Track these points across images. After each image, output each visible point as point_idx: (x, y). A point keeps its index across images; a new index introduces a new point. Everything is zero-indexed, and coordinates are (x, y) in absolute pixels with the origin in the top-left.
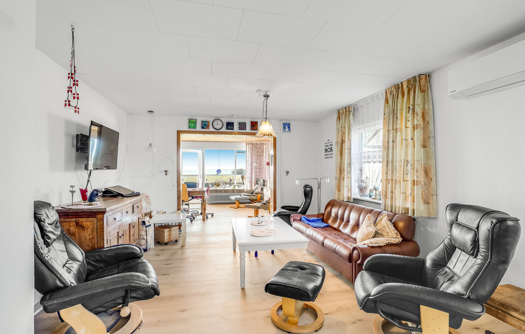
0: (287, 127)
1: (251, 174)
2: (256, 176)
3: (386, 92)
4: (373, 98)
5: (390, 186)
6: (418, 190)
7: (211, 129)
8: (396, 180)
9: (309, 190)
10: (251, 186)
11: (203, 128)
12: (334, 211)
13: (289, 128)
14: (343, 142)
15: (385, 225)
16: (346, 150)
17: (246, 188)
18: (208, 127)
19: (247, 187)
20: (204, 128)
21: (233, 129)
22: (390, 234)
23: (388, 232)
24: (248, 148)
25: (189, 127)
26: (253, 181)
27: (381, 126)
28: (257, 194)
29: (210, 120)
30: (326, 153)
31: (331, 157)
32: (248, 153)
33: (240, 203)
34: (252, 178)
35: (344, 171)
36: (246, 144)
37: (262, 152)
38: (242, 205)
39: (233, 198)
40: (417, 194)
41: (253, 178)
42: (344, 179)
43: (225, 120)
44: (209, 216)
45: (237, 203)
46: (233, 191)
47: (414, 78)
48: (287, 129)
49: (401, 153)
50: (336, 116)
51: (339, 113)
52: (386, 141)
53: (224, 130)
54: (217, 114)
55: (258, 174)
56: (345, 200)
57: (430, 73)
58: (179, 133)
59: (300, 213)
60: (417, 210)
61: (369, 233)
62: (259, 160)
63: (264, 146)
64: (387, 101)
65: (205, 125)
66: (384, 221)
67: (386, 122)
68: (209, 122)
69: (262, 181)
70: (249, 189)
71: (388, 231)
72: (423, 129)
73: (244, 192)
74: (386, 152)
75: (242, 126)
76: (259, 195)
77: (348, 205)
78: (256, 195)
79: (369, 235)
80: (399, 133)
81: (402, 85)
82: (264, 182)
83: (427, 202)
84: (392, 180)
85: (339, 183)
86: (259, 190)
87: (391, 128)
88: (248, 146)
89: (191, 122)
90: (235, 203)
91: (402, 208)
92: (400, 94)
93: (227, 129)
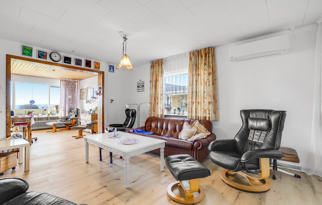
0: (112, 69)
1: (65, 104)
2: (69, 106)
3: (190, 53)
4: (185, 54)
5: (194, 105)
6: (211, 107)
7: (48, 60)
8: (198, 102)
9: (134, 112)
10: (65, 114)
11: (39, 57)
12: (153, 125)
13: (113, 69)
14: (156, 81)
15: (198, 127)
16: (160, 86)
17: (60, 116)
18: (45, 57)
19: (61, 114)
20: (42, 58)
21: (70, 63)
22: (202, 131)
23: (200, 130)
24: (62, 84)
25: (23, 54)
26: (67, 110)
27: (187, 72)
28: (72, 119)
29: (48, 52)
30: (138, 88)
31: (142, 91)
32: (62, 88)
33: (57, 128)
34: (66, 108)
35: (158, 98)
36: (61, 81)
37: (75, 87)
38: (58, 130)
39: (51, 123)
40: (211, 108)
41: (67, 108)
42: (158, 104)
43: (63, 55)
44: (34, 140)
45: (54, 128)
46: (47, 118)
47: (209, 48)
48: (112, 70)
49: (201, 87)
50: (149, 65)
51: (153, 63)
52: (191, 80)
53: (61, 62)
54: (56, 48)
55: (71, 105)
56: (159, 116)
57: (215, 47)
58: (9, 58)
59: (128, 127)
60: (211, 117)
61: (192, 132)
62: (72, 94)
63: (76, 83)
64: (191, 59)
65: (42, 55)
66: (197, 123)
67: (191, 70)
68: (46, 53)
69: (75, 109)
70: (63, 116)
71: (201, 129)
72: (213, 75)
73: (59, 119)
74: (191, 87)
75: (78, 62)
76: (74, 121)
77: (164, 120)
78: (72, 120)
79: (193, 133)
80: (199, 77)
81: (201, 51)
82: (78, 110)
83: (215, 113)
84: (196, 102)
85: (154, 106)
86: (73, 116)
87: (194, 73)
88: (62, 82)
89: (26, 49)
90: (52, 128)
91: (203, 117)
92: (200, 57)
93: (65, 62)
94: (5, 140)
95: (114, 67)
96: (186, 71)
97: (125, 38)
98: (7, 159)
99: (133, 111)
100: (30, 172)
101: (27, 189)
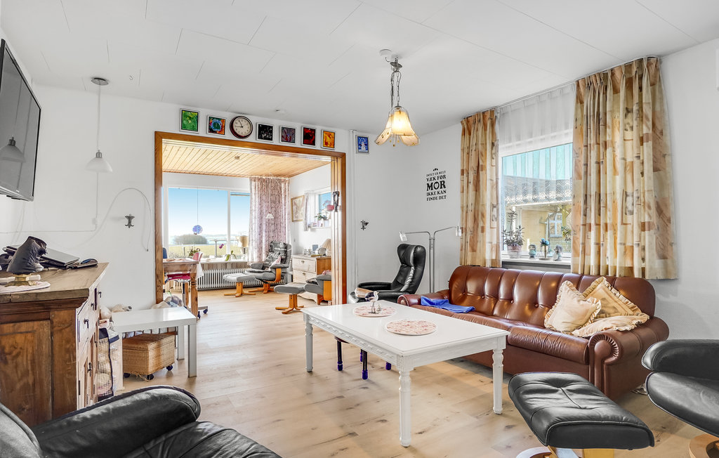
0: (363, 144)
1: (260, 233)
2: (269, 237)
3: (578, 85)
4: (561, 89)
5: (593, 234)
6: (649, 238)
7: (228, 135)
8: (606, 225)
9: (420, 252)
10: (260, 256)
11: (211, 131)
12: (471, 287)
13: (367, 145)
14: (479, 168)
15: (606, 296)
16: (488, 183)
17: (250, 260)
18: (222, 131)
19: (252, 257)
20: (215, 132)
21: (271, 139)
22: (620, 309)
23: (614, 308)
24: (253, 187)
25: (183, 127)
26: (264, 247)
27: (570, 139)
28: (275, 268)
29: (228, 117)
30: (430, 191)
31: (441, 198)
32: (253, 196)
33: (245, 287)
34: (261, 242)
35: (483, 216)
36: (251, 180)
37: (280, 195)
38: (246, 291)
39: (232, 277)
40: (650, 243)
41: (264, 241)
42: (483, 230)
43: (257, 120)
44: (202, 312)
45: (239, 288)
46: (225, 265)
47: (641, 61)
48: (363, 148)
49: (614, 180)
50: (459, 128)
51: (468, 122)
52: (583, 162)
53: (253, 138)
54: (242, 107)
55: (272, 234)
56: (488, 265)
57: (660, 56)
58: (159, 137)
59: (405, 291)
60: (651, 268)
61: (587, 311)
62: (274, 209)
63: (283, 184)
64: (580, 100)
65: (215, 125)
66: (601, 286)
67: (581, 131)
68: (223, 121)
69: (281, 245)
70: (256, 260)
71: (615, 305)
72: (654, 142)
73: (249, 267)
74: (582, 182)
75: (288, 134)
76: (279, 271)
77: (502, 274)
78: (274, 271)
79: (588, 314)
80: (609, 150)
81: (613, 74)
82: (286, 248)
83: (663, 257)
84: (598, 225)
85: (473, 238)
86: (276, 262)
87: (592, 141)
88: (253, 183)
89: (186, 116)
90: (234, 288)
91: (621, 268)
92: (609, 91)
93: (260, 137)
94: (155, 308)
95: (367, 141)
96: (567, 136)
97: (396, 65)
98: (159, 347)
99: (419, 249)
100: (197, 379)
101: (197, 415)
